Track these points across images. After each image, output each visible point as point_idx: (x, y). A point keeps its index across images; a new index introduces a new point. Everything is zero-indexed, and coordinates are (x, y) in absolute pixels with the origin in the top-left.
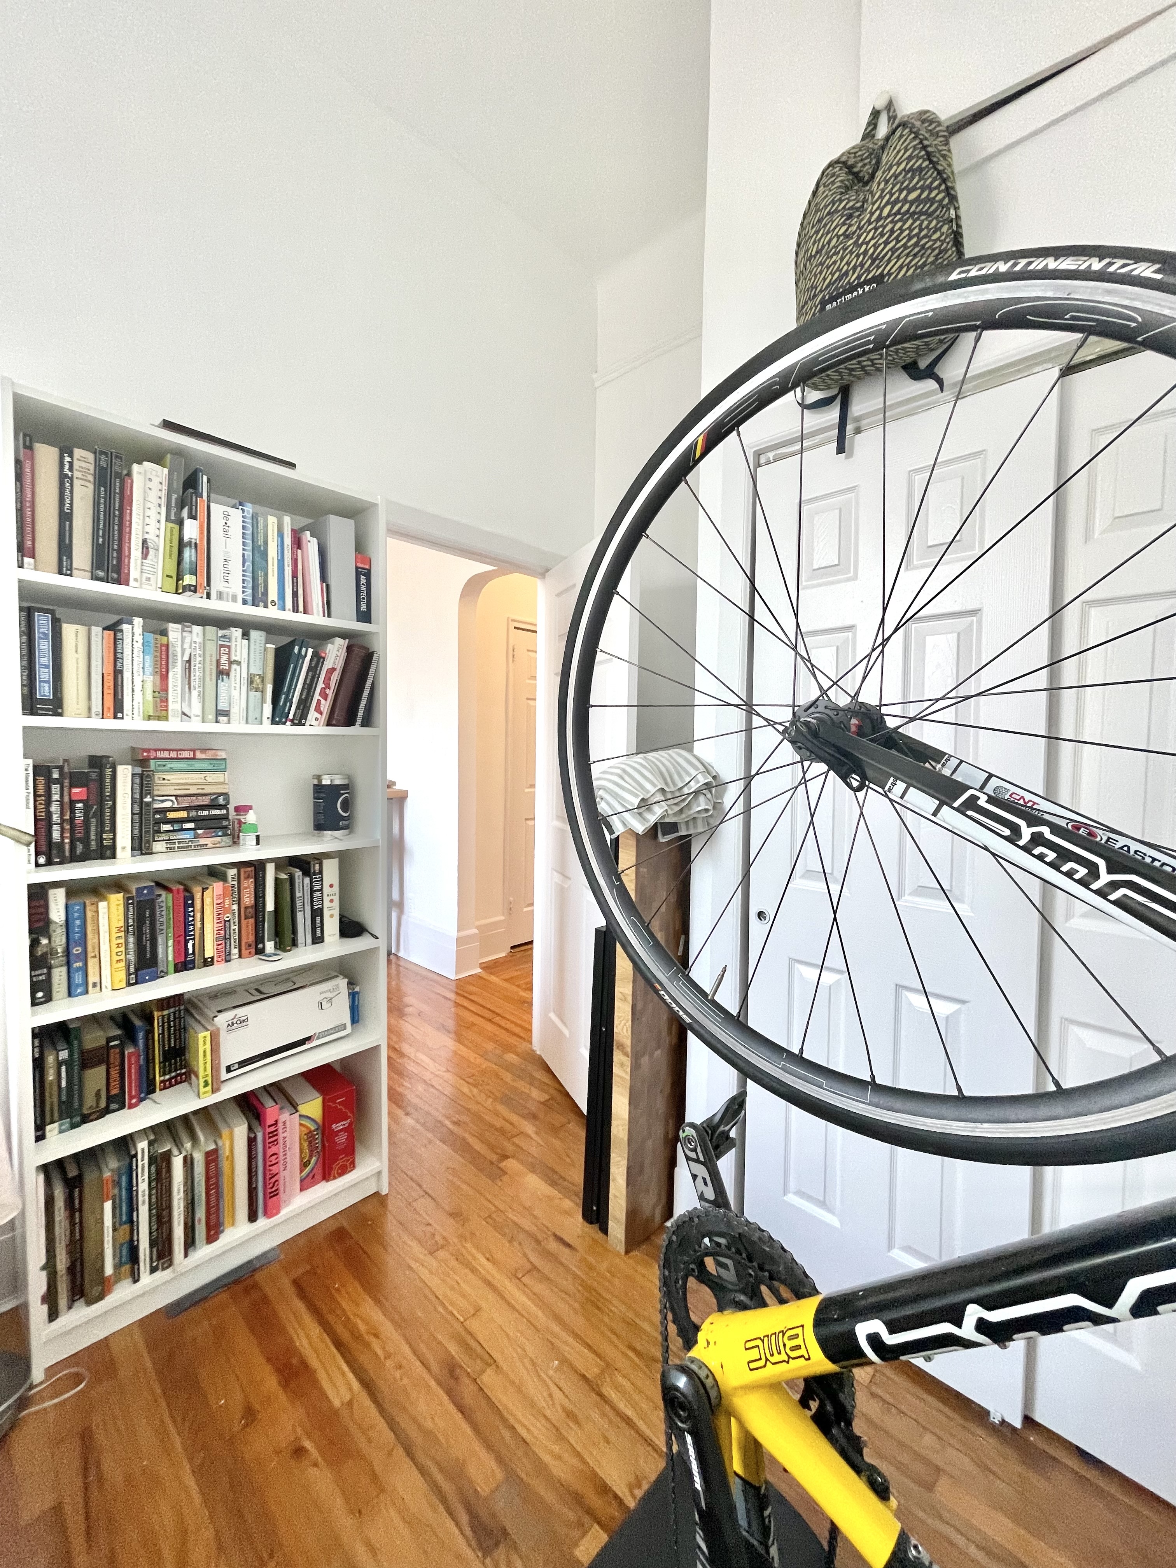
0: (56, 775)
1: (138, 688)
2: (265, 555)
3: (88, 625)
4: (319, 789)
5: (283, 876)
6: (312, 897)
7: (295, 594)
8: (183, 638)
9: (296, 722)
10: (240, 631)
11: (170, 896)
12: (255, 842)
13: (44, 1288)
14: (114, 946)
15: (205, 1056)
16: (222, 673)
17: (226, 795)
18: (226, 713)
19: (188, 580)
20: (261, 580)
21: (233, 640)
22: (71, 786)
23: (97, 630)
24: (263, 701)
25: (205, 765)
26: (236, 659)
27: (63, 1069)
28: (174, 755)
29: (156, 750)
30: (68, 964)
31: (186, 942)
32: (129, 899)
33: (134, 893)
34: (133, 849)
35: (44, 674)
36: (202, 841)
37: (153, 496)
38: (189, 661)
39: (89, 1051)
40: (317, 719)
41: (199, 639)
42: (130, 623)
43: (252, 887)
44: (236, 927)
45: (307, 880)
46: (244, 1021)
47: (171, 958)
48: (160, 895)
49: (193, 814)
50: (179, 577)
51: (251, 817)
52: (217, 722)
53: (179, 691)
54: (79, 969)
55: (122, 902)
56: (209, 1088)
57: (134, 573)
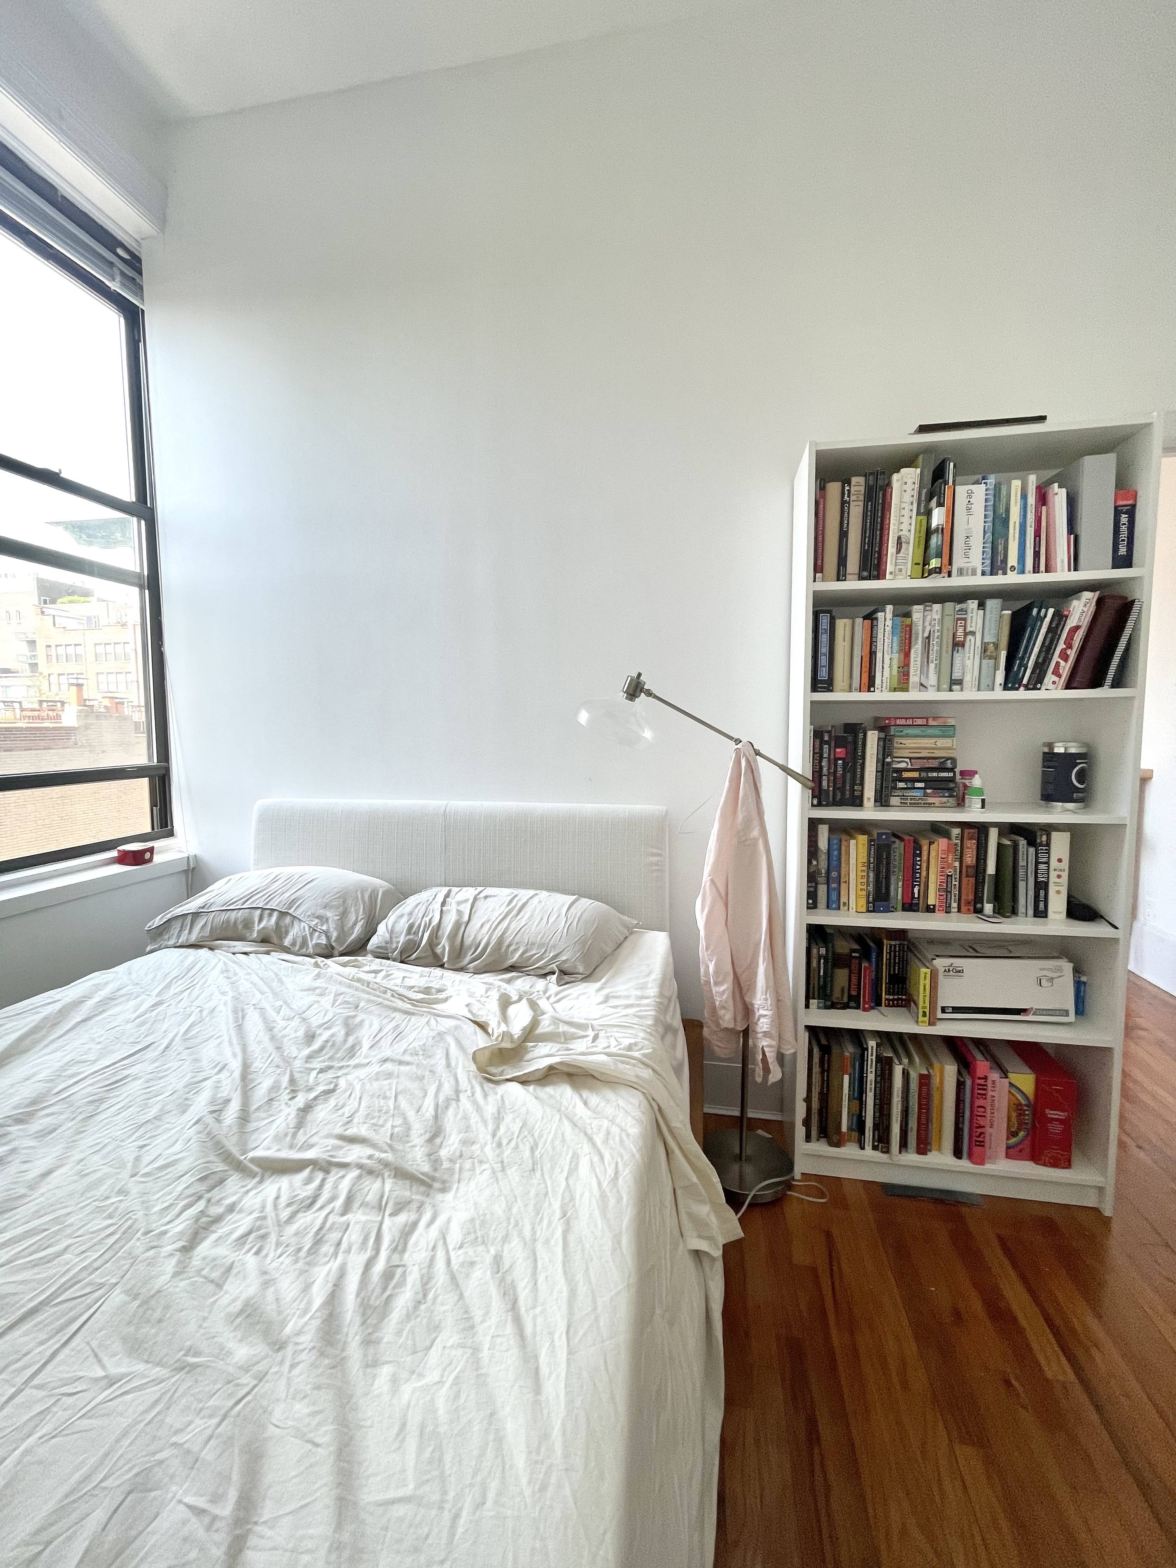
0: (826, 738)
1: (886, 666)
2: (1006, 521)
3: (853, 618)
4: (1049, 757)
5: (1007, 842)
6: (1036, 869)
7: (1037, 554)
8: (924, 617)
9: (1031, 687)
10: (976, 602)
11: (903, 844)
12: (980, 805)
13: (804, 1115)
14: (859, 877)
15: (925, 989)
16: (958, 645)
17: (954, 760)
18: (960, 682)
19: (934, 563)
20: (1000, 548)
21: (969, 611)
22: (836, 747)
23: (859, 621)
24: (996, 668)
25: (936, 732)
26: (971, 629)
27: (822, 961)
28: (909, 722)
29: (896, 718)
30: (828, 883)
31: (913, 887)
32: (871, 841)
33: (875, 837)
34: (875, 801)
35: (823, 660)
36: (931, 800)
37: (907, 498)
38: (928, 638)
39: (839, 955)
40: (1054, 683)
41: (937, 617)
42: (884, 611)
43: (975, 847)
44: (957, 883)
45: (1032, 850)
46: (959, 972)
47: (900, 897)
48: (894, 842)
49: (924, 774)
50: (926, 563)
51: (977, 782)
52: (951, 690)
53: (919, 666)
54: (834, 889)
55: (866, 842)
56: (927, 1019)
57: (890, 568)
